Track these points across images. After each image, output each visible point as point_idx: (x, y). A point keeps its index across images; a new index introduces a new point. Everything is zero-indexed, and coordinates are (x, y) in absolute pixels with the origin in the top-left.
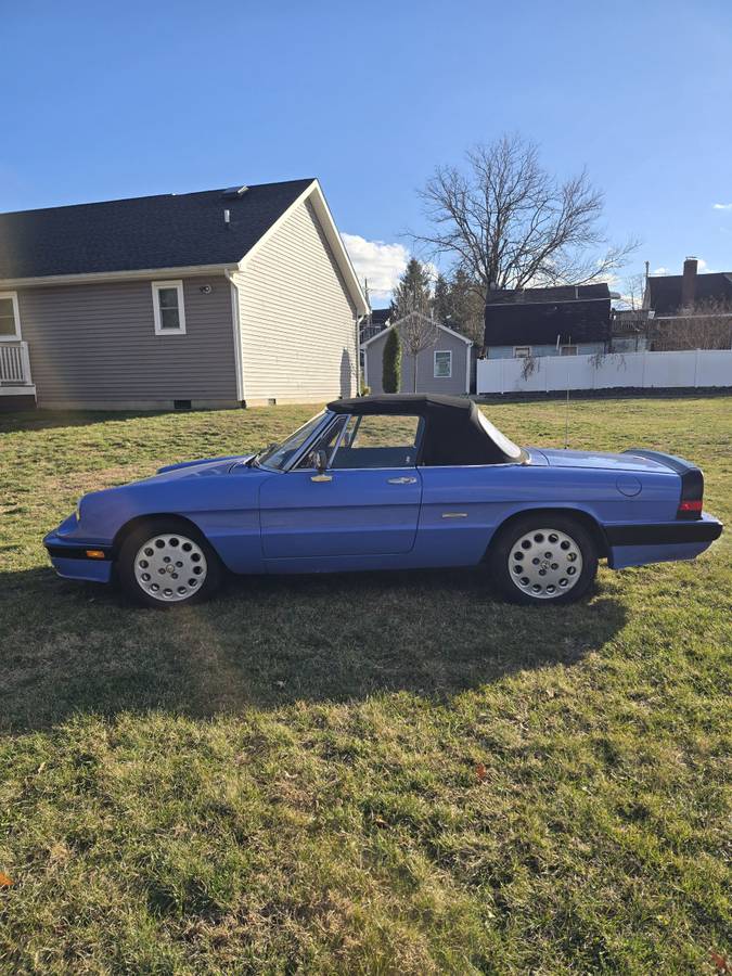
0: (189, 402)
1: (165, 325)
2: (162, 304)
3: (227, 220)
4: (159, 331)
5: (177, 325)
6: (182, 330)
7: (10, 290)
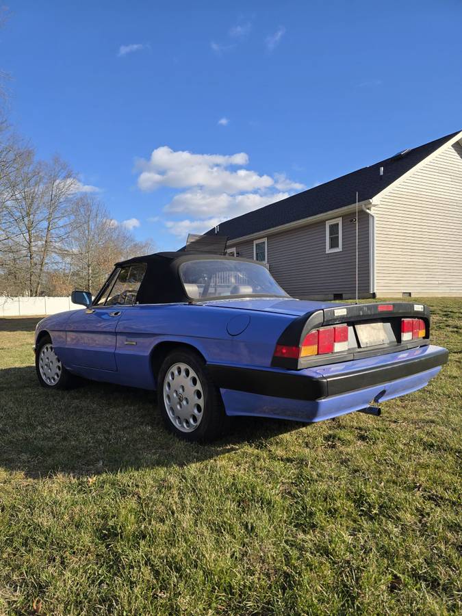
0: (341, 295)
1: (332, 246)
2: (331, 234)
3: (382, 173)
4: (328, 251)
5: (338, 246)
6: (340, 249)
7: (264, 237)
